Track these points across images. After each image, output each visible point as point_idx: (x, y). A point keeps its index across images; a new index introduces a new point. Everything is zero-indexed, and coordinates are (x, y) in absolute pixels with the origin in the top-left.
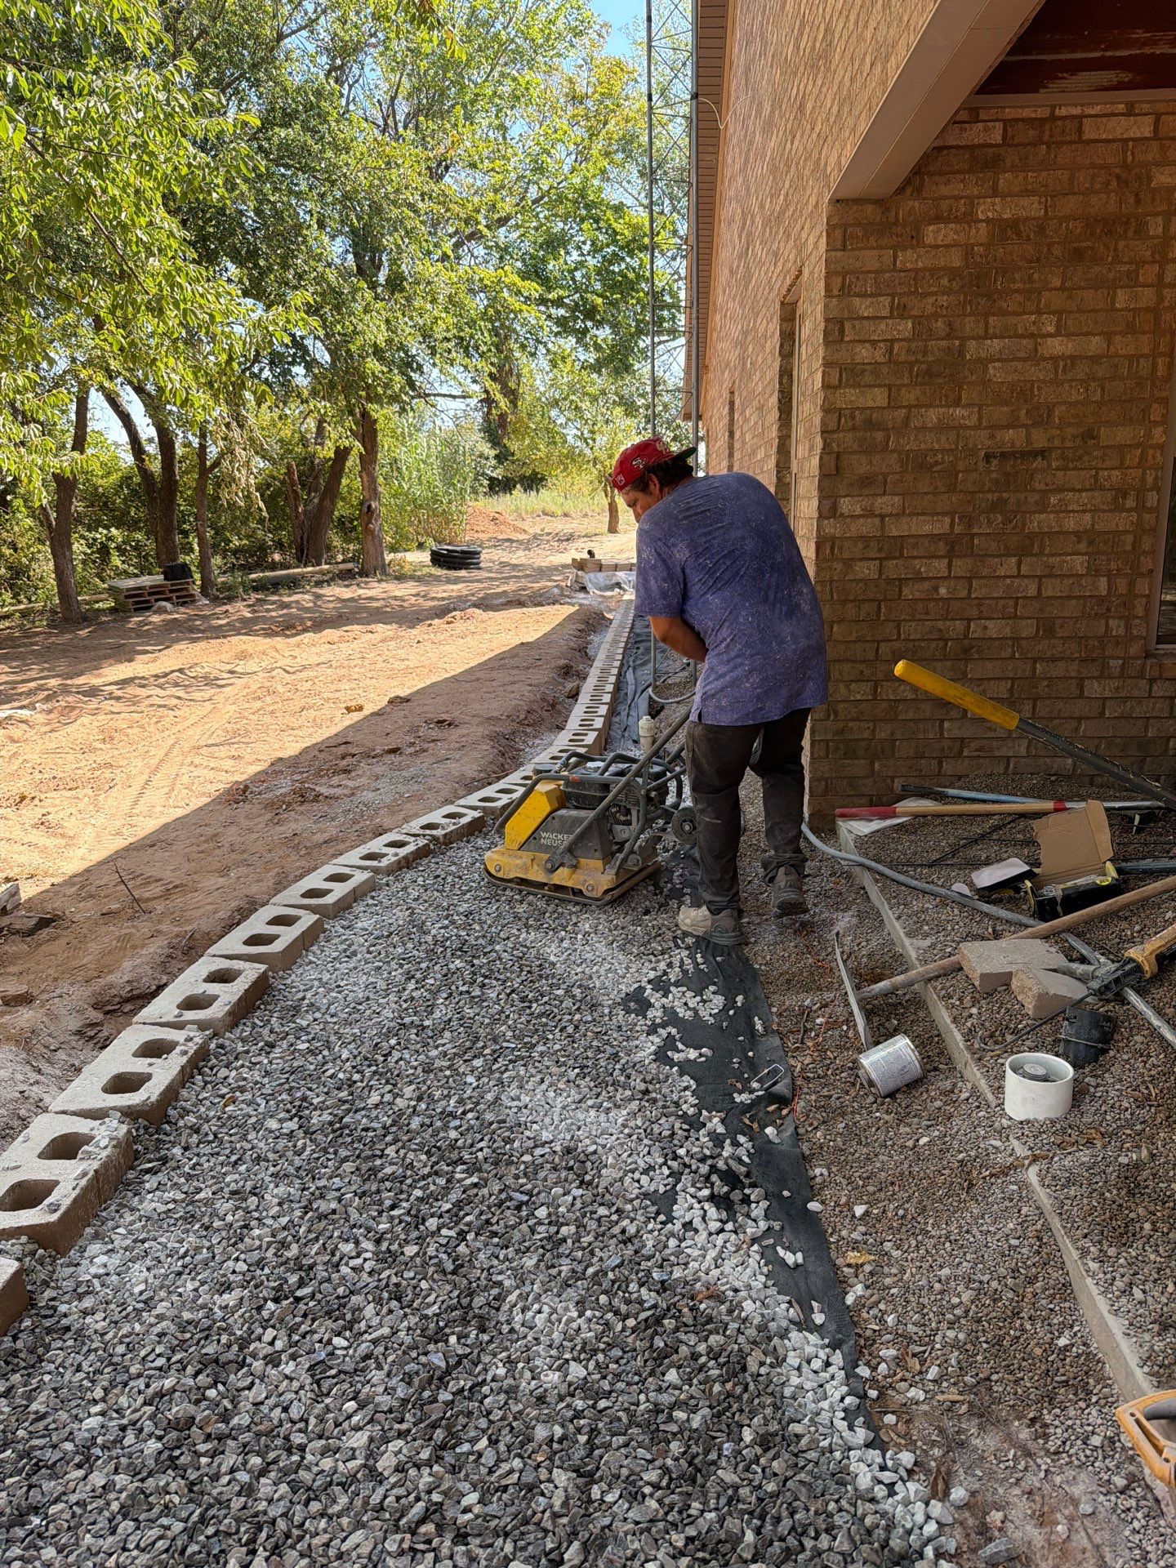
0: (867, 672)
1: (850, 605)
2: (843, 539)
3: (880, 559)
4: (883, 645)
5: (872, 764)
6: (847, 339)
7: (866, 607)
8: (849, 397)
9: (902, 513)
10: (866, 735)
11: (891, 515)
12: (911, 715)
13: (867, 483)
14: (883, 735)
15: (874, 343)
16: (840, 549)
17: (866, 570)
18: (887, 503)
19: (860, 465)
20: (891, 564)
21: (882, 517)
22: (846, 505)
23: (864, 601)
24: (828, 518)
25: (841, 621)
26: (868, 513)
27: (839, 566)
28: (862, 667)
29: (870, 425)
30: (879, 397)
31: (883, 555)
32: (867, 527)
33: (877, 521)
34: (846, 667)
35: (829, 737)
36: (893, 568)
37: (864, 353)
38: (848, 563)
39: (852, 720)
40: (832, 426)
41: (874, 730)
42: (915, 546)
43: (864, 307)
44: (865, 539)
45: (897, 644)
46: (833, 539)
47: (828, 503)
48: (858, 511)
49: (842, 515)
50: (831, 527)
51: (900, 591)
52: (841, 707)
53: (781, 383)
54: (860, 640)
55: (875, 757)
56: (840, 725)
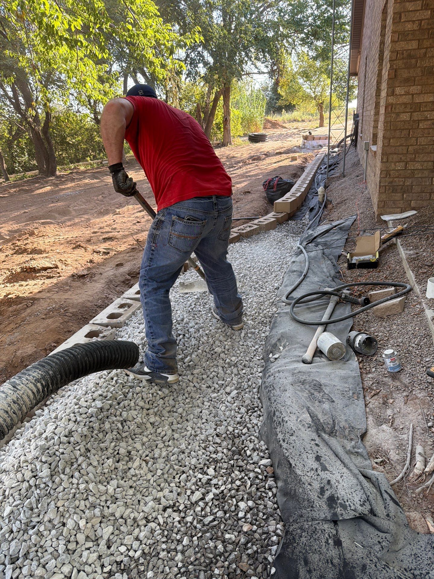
0: (403, 158)
1: (397, 131)
2: (396, 104)
3: (411, 112)
4: (410, 147)
5: (403, 195)
6: (402, 21)
7: (404, 132)
8: (403, 45)
9: (421, 93)
10: (401, 183)
11: (416, 94)
12: (420, 175)
13: (408, 81)
14: (408, 183)
15: (413, 21)
16: (395, 108)
17: (405, 117)
18: (414, 89)
19: (405, 74)
20: (415, 114)
21: (413, 95)
22: (398, 91)
23: (403, 129)
24: (390, 96)
25: (393, 138)
26: (407, 93)
27: (394, 115)
28: (401, 156)
29: (410, 57)
30: (414, 45)
31: (412, 110)
32: (406, 99)
33: (411, 96)
34: (395, 156)
35: (387, 184)
36: (416, 116)
37: (409, 26)
38: (398, 114)
39: (396, 178)
40: (394, 58)
41: (404, 182)
42: (426, 106)
43: (410, 6)
44: (405, 104)
45: (416, 147)
46: (392, 105)
47: (391, 90)
48: (403, 93)
49: (396, 94)
50: (391, 100)
51: (418, 125)
52: (392, 172)
54: (401, 145)
55: (404, 192)
56: (391, 180)
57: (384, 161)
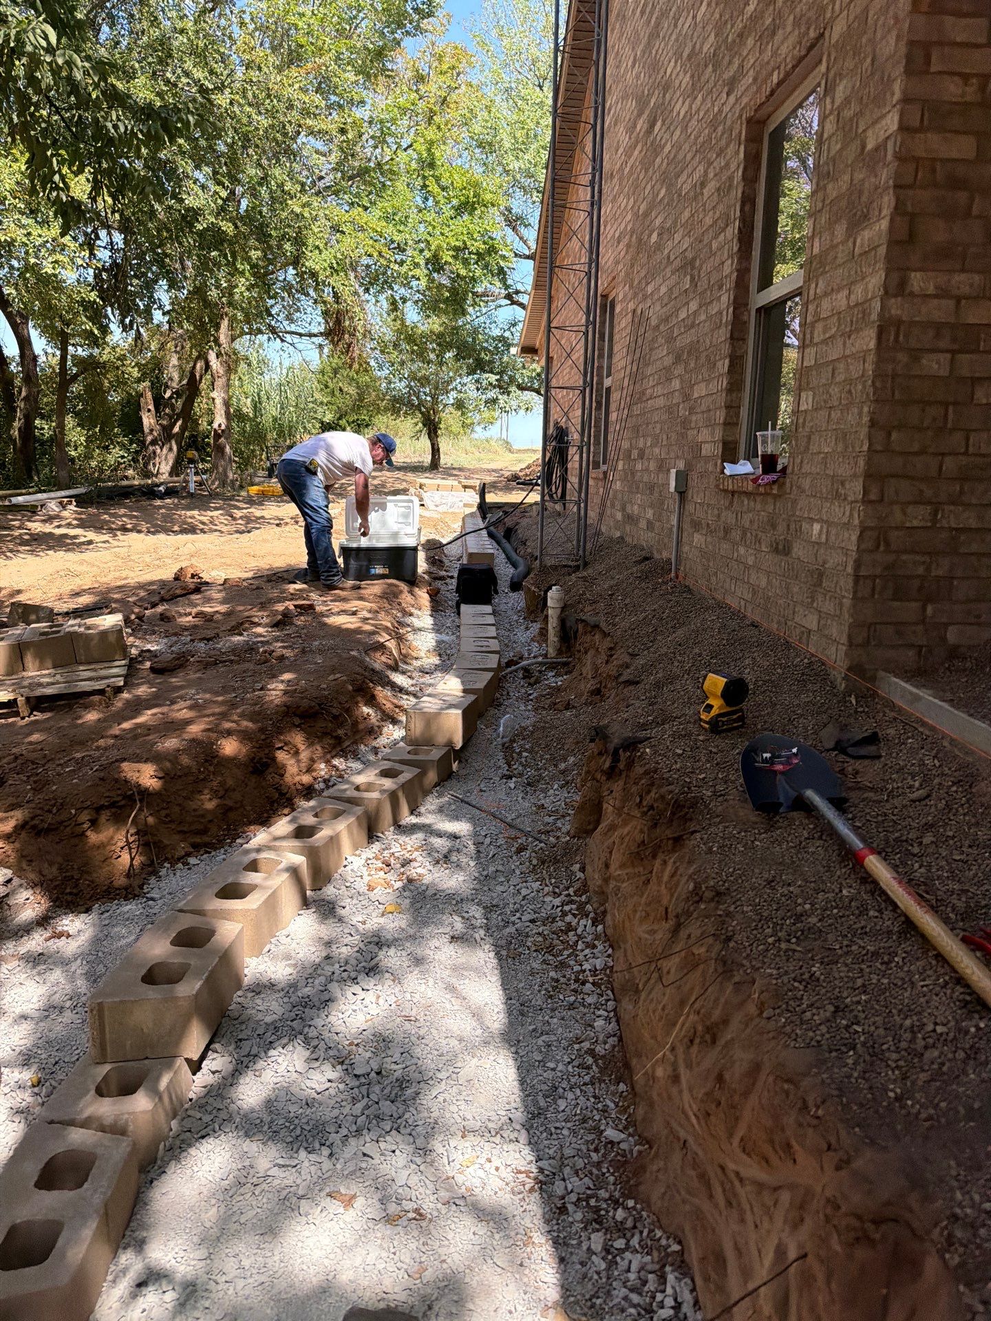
0: (928, 492)
1: (913, 408)
2: (912, 323)
3: (953, 352)
4: (948, 460)
5: (924, 609)
6: (933, 69)
7: (932, 412)
8: (934, 144)
9: (982, 296)
10: (921, 570)
11: (967, 298)
12: (974, 547)
13: (946, 256)
14: (940, 573)
15: (965, 77)
16: (906, 336)
17: (935, 365)
18: (963, 282)
19: (937, 233)
20: (964, 358)
21: (958, 300)
22: (917, 281)
23: (929, 402)
24: (896, 296)
25: (900, 427)
26: (942, 293)
27: (902, 357)
28: (921, 485)
29: (956, 183)
30: (963, 147)
31: (956, 347)
32: (939, 311)
33: (951, 303)
34: (904, 485)
35: (878, 571)
36: (966, 364)
37: (952, 89)
38: (915, 355)
39: (905, 552)
40: (909, 179)
41: (928, 569)
43: (958, 29)
44: (938, 327)
45: (964, 459)
46: (899, 323)
47: (895, 276)
48: (931, 290)
49: (912, 294)
50: (897, 308)
51: (973, 394)
52: (894, 535)
53: (742, 210)
54: (922, 452)
55: (929, 600)
56: (891, 558)
57: (873, 497)
